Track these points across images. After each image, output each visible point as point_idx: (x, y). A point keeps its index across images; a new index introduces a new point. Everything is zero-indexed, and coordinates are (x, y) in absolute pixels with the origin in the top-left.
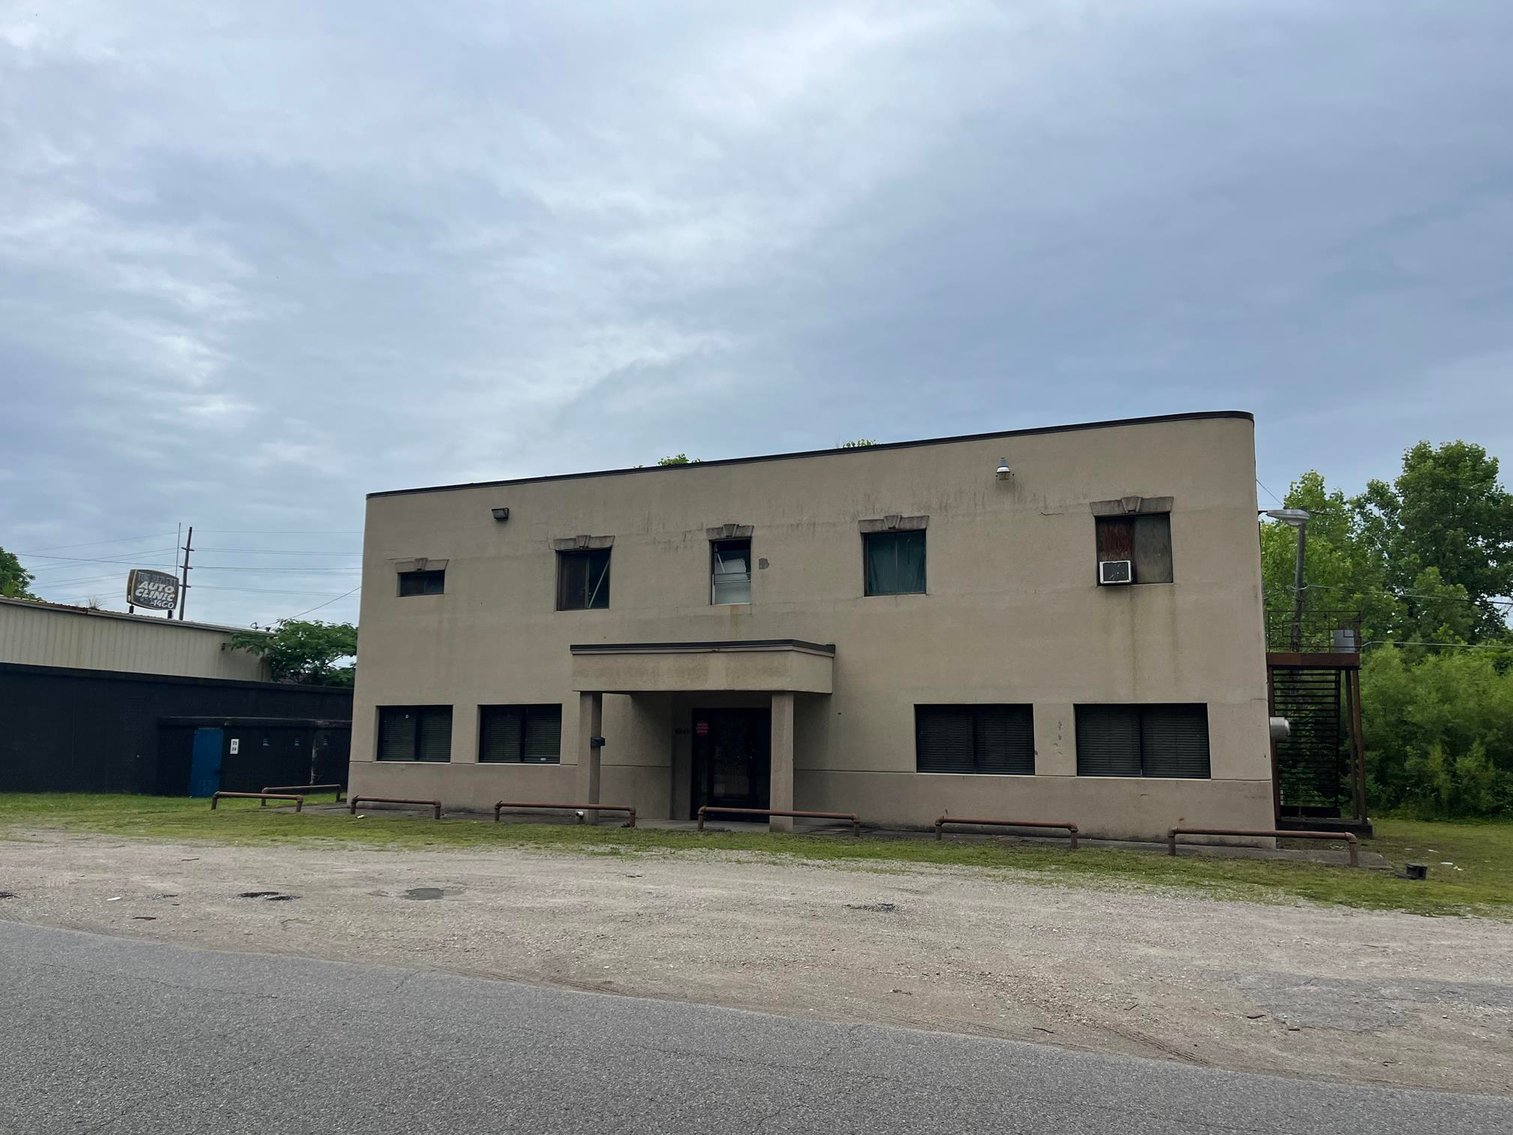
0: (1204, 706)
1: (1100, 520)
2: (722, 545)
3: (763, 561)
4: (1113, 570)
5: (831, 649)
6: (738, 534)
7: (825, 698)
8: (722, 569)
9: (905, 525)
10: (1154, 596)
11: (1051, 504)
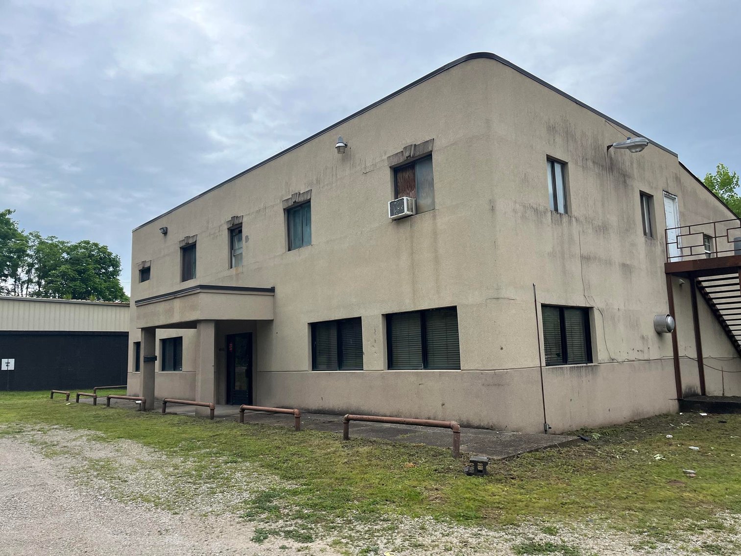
0: (454, 308)
1: (396, 170)
2: (235, 231)
3: (247, 237)
4: (396, 206)
5: (272, 290)
6: (236, 222)
7: (270, 322)
8: (236, 246)
9: (301, 199)
10: (424, 223)
11: (368, 164)
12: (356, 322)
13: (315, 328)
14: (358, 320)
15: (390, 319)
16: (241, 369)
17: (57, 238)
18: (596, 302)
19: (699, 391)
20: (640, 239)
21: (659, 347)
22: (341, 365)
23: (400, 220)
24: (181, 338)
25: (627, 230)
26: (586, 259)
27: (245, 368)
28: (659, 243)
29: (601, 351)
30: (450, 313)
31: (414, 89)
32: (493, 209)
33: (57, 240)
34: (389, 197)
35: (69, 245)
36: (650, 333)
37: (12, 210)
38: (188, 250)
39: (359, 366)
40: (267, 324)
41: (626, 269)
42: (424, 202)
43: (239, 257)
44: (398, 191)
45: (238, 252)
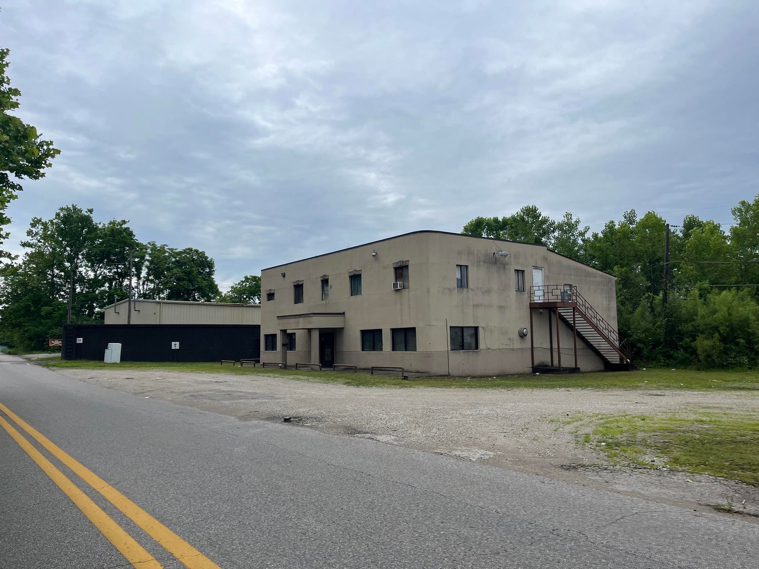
0: (415, 328)
1: (396, 269)
2: (325, 282)
3: (331, 286)
4: (395, 285)
5: (344, 313)
6: (326, 278)
7: (342, 329)
8: (325, 289)
9: (357, 273)
10: (405, 293)
11: (386, 264)
12: (380, 331)
13: (364, 332)
14: (381, 330)
15: (394, 331)
16: (328, 351)
17: (167, 246)
18: (480, 324)
19: (550, 364)
20: (513, 293)
21: (521, 343)
22: (374, 350)
23: (397, 291)
24: (295, 333)
25: (504, 290)
26: (476, 306)
27: (330, 350)
28: (526, 293)
29: (482, 345)
30: (413, 329)
31: (403, 237)
32: (428, 291)
33: (168, 247)
34: (393, 281)
35: (177, 251)
36: (516, 336)
37: (127, 220)
38: (299, 288)
39: (381, 349)
40: (340, 330)
41: (501, 308)
42: (406, 284)
43: (327, 295)
44: (397, 279)
45: (327, 292)
